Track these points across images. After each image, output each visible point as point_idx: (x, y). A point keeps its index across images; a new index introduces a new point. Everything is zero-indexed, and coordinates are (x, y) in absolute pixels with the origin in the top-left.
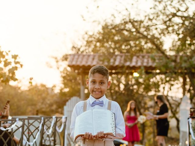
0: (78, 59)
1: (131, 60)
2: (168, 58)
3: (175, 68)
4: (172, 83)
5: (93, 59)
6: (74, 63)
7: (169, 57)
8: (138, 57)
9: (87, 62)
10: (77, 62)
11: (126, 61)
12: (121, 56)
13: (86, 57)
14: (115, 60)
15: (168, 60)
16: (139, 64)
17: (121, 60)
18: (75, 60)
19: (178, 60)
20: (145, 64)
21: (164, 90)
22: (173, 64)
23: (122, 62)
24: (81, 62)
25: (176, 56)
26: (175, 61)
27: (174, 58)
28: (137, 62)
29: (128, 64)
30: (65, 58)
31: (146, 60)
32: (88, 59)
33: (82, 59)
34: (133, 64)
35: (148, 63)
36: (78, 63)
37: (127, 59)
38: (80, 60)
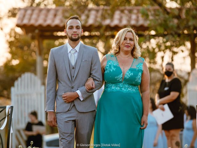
0: (31, 15)
1: (112, 17)
2: (168, 13)
3: (178, 27)
4: (175, 49)
5: (55, 15)
6: (25, 22)
7: (169, 10)
8: (122, 11)
9: (45, 21)
10: (30, 20)
11: (104, 18)
12: (97, 11)
13: (44, 12)
14: (88, 17)
15: (167, 16)
16: (124, 22)
17: (96, 17)
18: (27, 17)
19: (183, 16)
20: (133, 22)
21: (163, 60)
22: (176, 21)
23: (99, 19)
24: (37, 20)
25: (180, 10)
26: (178, 17)
27: (176, 13)
28: (120, 20)
29: (107, 22)
30: (13, 13)
31: (134, 17)
32: (46, 16)
33: (38, 16)
34: (116, 22)
35: (137, 20)
36: (32, 22)
37: (107, 16)
38: (34, 16)
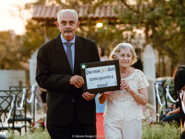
0: (41, 11)
1: (94, 12)
2: (131, 9)
6: (38, 16)
7: (131, 7)
8: (101, 8)
9: (50, 14)
10: (40, 14)
11: (89, 13)
12: (85, 8)
13: (49, 9)
16: (102, 15)
17: (84, 12)
18: (39, 12)
20: (108, 15)
23: (86, 14)
24: (45, 14)
26: (138, 12)
28: (100, 13)
29: (91, 15)
31: (108, 11)
32: (51, 11)
33: (46, 11)
34: (96, 15)
35: (111, 13)
36: (42, 16)
37: (91, 11)
38: (43, 12)
